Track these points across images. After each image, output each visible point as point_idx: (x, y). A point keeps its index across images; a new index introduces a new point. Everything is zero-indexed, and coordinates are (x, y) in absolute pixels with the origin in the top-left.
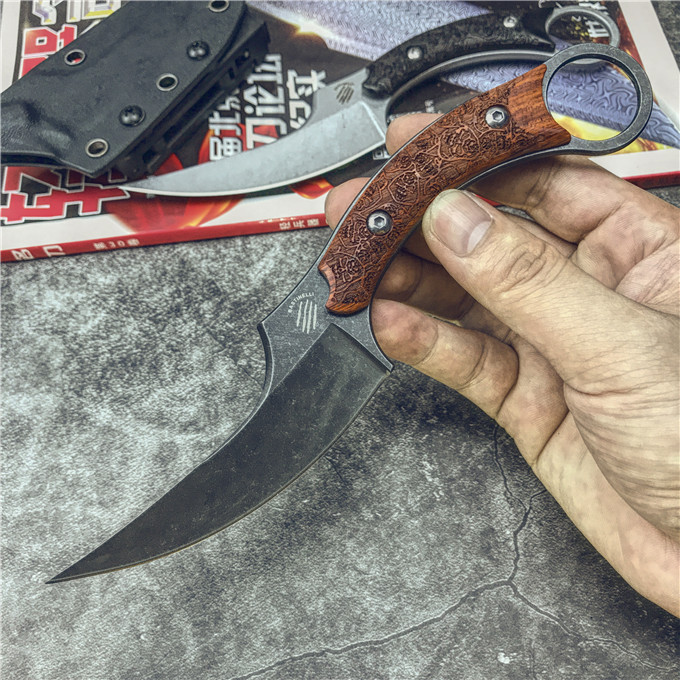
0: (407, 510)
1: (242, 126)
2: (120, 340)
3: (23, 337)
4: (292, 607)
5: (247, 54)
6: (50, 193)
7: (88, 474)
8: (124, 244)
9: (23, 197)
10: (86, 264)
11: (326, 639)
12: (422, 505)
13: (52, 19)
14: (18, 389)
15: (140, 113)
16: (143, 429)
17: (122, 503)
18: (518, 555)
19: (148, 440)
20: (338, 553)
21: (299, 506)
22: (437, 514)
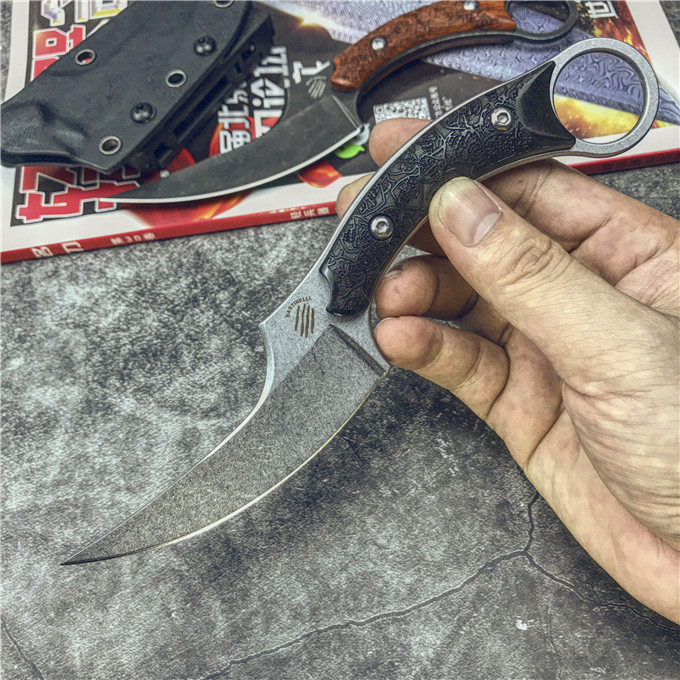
0: (424, 486)
1: (251, 119)
2: (140, 332)
3: (46, 332)
4: (317, 582)
5: (252, 48)
6: (66, 192)
7: (114, 461)
8: (140, 238)
9: (40, 196)
10: (104, 259)
11: (350, 611)
12: (438, 481)
13: (61, 20)
14: (44, 383)
15: (150, 109)
16: (166, 416)
17: (148, 488)
18: (533, 526)
19: (171, 427)
20: (358, 529)
21: (320, 485)
22: (453, 490)
